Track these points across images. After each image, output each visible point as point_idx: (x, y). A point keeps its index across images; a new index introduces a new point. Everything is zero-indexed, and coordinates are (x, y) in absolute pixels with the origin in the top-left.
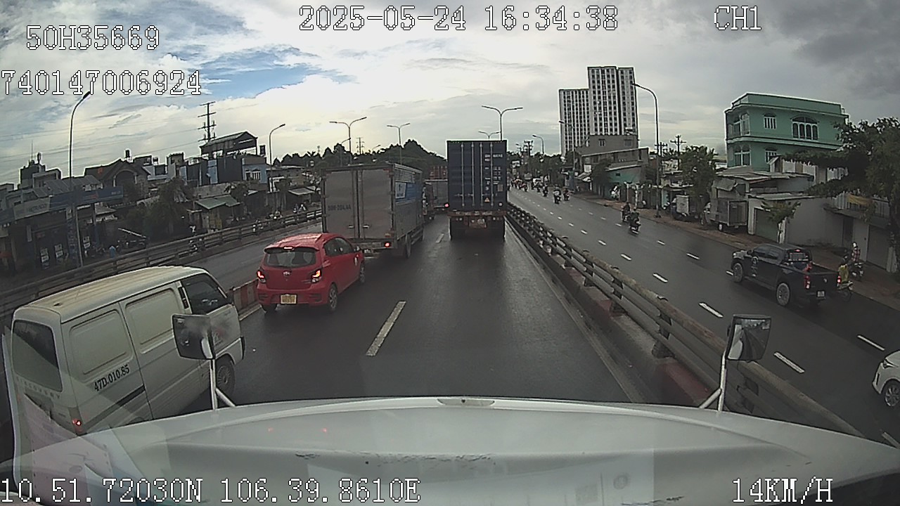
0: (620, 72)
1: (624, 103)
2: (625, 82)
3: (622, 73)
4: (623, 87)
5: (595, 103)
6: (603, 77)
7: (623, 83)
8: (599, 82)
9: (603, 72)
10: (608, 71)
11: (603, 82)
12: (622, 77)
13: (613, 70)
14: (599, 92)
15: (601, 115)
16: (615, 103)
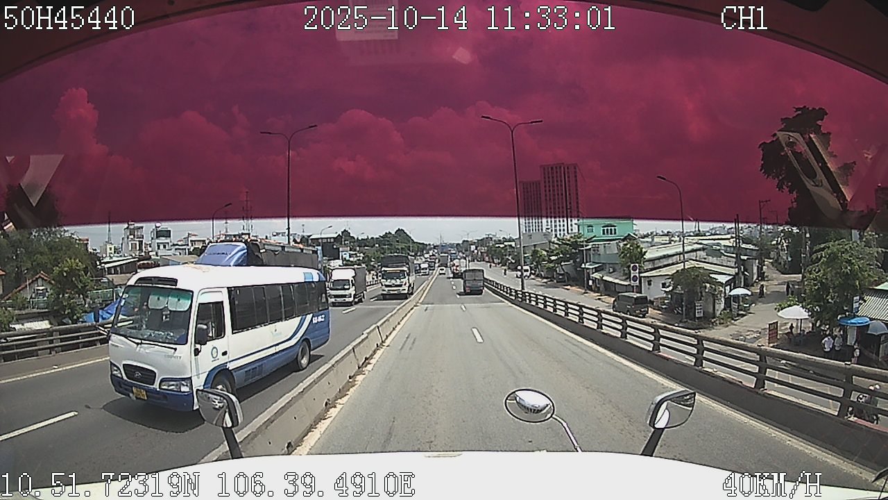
0: (566, 168)
1: (570, 195)
2: (571, 176)
3: (568, 168)
4: (569, 181)
5: (546, 195)
6: (552, 173)
7: (569, 177)
8: (549, 178)
9: (552, 168)
10: (556, 168)
11: (553, 178)
12: (569, 173)
13: (560, 167)
14: (549, 186)
15: (550, 206)
16: (562, 194)
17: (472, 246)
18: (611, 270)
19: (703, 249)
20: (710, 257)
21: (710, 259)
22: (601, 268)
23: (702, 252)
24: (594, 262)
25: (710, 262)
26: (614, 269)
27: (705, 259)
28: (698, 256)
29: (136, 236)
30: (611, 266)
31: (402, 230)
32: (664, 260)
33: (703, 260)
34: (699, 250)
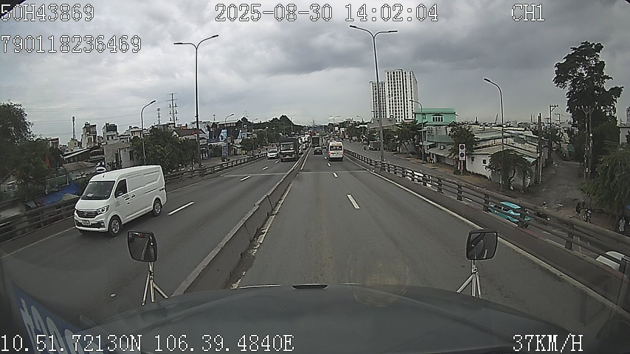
0: (404, 73)
1: (406, 92)
2: (407, 79)
3: (405, 73)
4: (406, 82)
5: (389, 92)
6: (394, 76)
8: (391, 79)
9: (394, 73)
10: (397, 72)
11: (394, 79)
12: (405, 76)
13: (400, 72)
14: (392, 86)
15: (392, 99)
16: (401, 92)
17: (336, 128)
18: (442, 148)
19: (512, 137)
20: (517, 143)
21: (517, 145)
22: (434, 145)
23: (511, 139)
24: (428, 141)
25: (517, 146)
26: (444, 147)
27: (513, 144)
28: (508, 141)
29: (91, 133)
30: (442, 144)
31: (285, 116)
32: (483, 142)
33: (512, 145)
34: (509, 137)
